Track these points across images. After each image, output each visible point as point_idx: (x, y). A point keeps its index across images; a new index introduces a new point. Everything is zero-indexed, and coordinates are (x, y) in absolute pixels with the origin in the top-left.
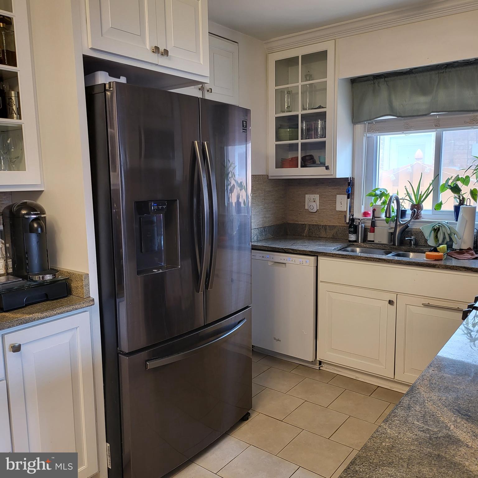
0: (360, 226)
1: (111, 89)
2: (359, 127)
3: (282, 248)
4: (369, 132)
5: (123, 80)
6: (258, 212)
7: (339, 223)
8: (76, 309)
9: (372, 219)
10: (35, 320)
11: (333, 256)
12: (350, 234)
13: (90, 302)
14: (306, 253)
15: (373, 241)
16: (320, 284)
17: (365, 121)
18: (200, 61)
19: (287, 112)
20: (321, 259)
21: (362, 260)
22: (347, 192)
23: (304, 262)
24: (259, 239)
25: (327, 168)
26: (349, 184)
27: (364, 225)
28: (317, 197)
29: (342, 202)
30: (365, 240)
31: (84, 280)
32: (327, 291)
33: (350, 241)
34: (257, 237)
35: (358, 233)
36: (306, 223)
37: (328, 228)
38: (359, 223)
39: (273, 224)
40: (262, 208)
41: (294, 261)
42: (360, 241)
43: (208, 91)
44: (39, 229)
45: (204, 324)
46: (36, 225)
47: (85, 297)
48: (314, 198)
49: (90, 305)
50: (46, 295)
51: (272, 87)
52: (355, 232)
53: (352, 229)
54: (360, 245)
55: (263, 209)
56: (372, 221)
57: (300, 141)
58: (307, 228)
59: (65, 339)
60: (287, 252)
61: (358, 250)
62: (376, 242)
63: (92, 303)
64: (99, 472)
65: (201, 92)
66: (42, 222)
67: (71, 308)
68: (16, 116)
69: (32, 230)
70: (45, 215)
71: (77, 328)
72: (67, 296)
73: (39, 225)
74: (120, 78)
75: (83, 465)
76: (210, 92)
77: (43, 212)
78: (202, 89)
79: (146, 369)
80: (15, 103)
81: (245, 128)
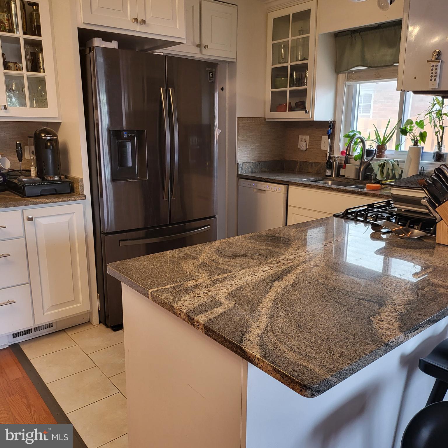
0: (335, 162)
1: (93, 51)
2: (341, 76)
3: (264, 178)
4: (348, 81)
5: (114, 45)
7: (323, 160)
8: (72, 200)
9: (346, 157)
10: (42, 203)
11: (297, 185)
12: (326, 170)
13: (82, 197)
14: (280, 183)
15: (344, 176)
16: (289, 207)
17: (346, 71)
18: (176, 26)
19: (283, 63)
20: (291, 188)
21: (317, 188)
22: (327, 134)
23: (278, 189)
24: (253, 171)
25: (306, 112)
26: (330, 126)
27: (338, 162)
28: (307, 137)
29: (326, 143)
30: (338, 175)
31: (79, 182)
32: (294, 214)
33: (327, 176)
34: (252, 170)
35: (332, 169)
36: (298, 160)
37: (314, 165)
38: (334, 160)
39: (269, 160)
40: (259, 145)
41: (270, 188)
42: (334, 175)
43: (205, 47)
44: (51, 147)
45: (169, 223)
46: (49, 144)
47: (80, 194)
48: (305, 138)
49: (82, 199)
50: (56, 190)
51: (270, 42)
52: (331, 168)
53: (328, 166)
54: (333, 179)
56: (345, 159)
57: (288, 89)
58: (298, 165)
59: (65, 219)
60: (267, 181)
61: (330, 183)
62: (346, 176)
63: (84, 198)
64: (92, 311)
65: (199, 49)
66: (53, 142)
67: (68, 199)
68: (42, 70)
69: (47, 147)
70: (56, 138)
71: (74, 213)
72: (70, 193)
73: (51, 143)
74: (112, 42)
75: (79, 303)
76: (207, 48)
77: (56, 136)
78: (199, 46)
79: (120, 246)
80: (41, 61)
81: (212, 78)
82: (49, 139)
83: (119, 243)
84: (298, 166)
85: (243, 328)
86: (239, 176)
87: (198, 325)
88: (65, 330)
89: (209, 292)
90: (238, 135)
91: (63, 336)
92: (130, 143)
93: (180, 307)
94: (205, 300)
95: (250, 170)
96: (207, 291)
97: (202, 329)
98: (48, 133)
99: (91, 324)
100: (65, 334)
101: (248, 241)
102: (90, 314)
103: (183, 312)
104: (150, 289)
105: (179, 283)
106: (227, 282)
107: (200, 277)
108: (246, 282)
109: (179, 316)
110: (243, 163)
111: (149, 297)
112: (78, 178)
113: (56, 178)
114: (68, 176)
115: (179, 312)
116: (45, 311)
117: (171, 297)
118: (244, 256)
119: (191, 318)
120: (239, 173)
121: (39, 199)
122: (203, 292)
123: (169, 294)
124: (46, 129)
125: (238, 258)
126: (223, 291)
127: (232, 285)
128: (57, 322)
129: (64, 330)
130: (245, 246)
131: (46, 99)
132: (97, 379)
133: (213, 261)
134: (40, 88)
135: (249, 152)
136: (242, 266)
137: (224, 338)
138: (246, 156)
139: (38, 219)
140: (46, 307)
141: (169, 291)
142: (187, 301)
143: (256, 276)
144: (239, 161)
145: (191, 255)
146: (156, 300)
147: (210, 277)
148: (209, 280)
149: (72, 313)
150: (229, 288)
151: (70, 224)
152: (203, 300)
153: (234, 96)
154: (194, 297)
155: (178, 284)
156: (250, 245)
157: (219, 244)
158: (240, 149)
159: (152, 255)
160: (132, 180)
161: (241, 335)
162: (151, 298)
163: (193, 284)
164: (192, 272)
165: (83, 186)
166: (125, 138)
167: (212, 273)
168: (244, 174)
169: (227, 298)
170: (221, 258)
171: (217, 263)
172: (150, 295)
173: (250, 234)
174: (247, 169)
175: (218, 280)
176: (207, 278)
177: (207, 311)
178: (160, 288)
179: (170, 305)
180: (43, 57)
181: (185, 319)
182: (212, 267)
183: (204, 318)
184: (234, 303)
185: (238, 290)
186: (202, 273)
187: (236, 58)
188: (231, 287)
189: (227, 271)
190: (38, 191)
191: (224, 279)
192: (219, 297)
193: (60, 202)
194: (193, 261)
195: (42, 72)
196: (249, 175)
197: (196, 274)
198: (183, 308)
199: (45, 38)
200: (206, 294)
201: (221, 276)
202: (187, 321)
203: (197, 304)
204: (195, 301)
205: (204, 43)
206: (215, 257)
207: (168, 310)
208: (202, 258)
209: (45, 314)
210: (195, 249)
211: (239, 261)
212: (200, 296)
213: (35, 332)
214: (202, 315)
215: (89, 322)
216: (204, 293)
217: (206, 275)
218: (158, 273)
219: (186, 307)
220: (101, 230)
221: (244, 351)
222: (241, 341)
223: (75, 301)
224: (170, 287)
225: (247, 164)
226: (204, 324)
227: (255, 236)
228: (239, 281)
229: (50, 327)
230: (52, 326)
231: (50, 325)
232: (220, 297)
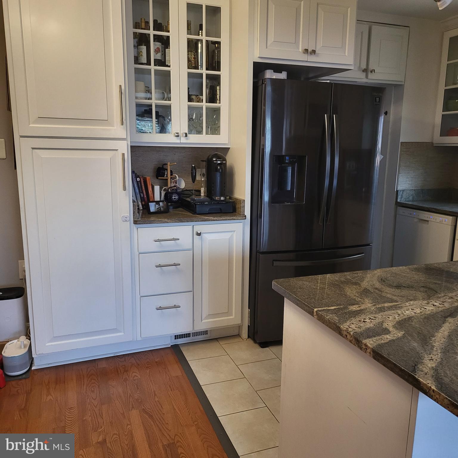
1: (265, 83)
3: (427, 207)
8: (234, 219)
10: (209, 220)
14: (447, 213)
16: (456, 241)
18: (345, 53)
23: (444, 221)
31: (241, 203)
34: (413, 198)
39: (434, 188)
41: (435, 219)
43: (371, 72)
44: (221, 170)
45: (322, 247)
46: (219, 168)
47: (241, 214)
50: (221, 209)
51: (445, 62)
55: (423, 173)
60: (431, 210)
63: (244, 218)
64: (243, 325)
65: (365, 74)
66: (223, 166)
67: (231, 218)
68: (218, 101)
69: (217, 170)
70: (225, 162)
71: (234, 231)
72: (232, 212)
73: (220, 167)
74: (282, 73)
75: (232, 315)
76: (373, 72)
77: (225, 160)
78: (365, 71)
79: (273, 265)
80: (218, 94)
81: (378, 103)
82: (219, 163)
83: (273, 263)
85: (415, 359)
86: (399, 205)
87: (366, 349)
88: (218, 339)
89: (375, 319)
90: (400, 160)
91: (215, 344)
92: (290, 167)
93: (347, 328)
94: (372, 325)
95: (411, 198)
96: (373, 317)
97: (370, 353)
98: (218, 157)
99: (241, 337)
100: (217, 342)
101: (414, 272)
102: (240, 327)
103: (350, 334)
104: (315, 308)
105: (343, 306)
106: (393, 312)
107: (364, 303)
108: (415, 314)
109: (345, 337)
110: (403, 190)
111: (314, 316)
112: (241, 199)
113: (222, 198)
114: (232, 197)
115: (345, 333)
116: (203, 319)
117: (336, 318)
118: (410, 287)
119: (358, 341)
120: (399, 200)
121: (207, 217)
122: (369, 318)
123: (334, 315)
124: (217, 154)
125: (404, 289)
126: (390, 319)
127: (399, 315)
128: (211, 330)
129: (216, 339)
130: (410, 277)
131: (219, 127)
132: (245, 390)
133: (376, 289)
134: (215, 117)
135: (411, 179)
136: (409, 297)
137: (395, 364)
138: (407, 183)
139: (204, 235)
140: (204, 316)
141: (334, 312)
142: (352, 324)
143: (426, 309)
144: (400, 188)
145: (353, 281)
146: (321, 319)
147: (375, 304)
148: (375, 307)
149: (225, 324)
150: (397, 318)
151: (230, 240)
152: (369, 324)
153: (398, 121)
154: (360, 321)
155: (342, 307)
156: (416, 277)
157: (381, 273)
158: (401, 176)
159: (313, 276)
160: (289, 204)
161: (414, 365)
162: (316, 317)
163: (358, 308)
164: (355, 297)
165: (244, 207)
166: (287, 163)
167: (375, 301)
168: (404, 202)
169: (394, 327)
170: (385, 287)
171: (381, 291)
172: (315, 314)
173: (415, 266)
174: (408, 197)
175: (384, 307)
176: (372, 304)
177: (375, 336)
178: (325, 308)
179: (336, 325)
180: (220, 90)
181: (351, 341)
182: (376, 295)
183: (372, 342)
184: (403, 333)
185: (406, 320)
186: (366, 300)
187: (404, 80)
188: (398, 316)
189: (392, 301)
190: (207, 210)
191: (389, 308)
192: (386, 325)
193: (224, 220)
194: (355, 286)
195: (218, 103)
196: (410, 203)
197: (359, 299)
198: (350, 330)
199: (224, 73)
200: (372, 320)
201: (386, 305)
202: (354, 343)
203: (364, 328)
204: (362, 325)
205: (371, 67)
206: (378, 285)
207: (333, 330)
208: (365, 284)
209: (203, 321)
210: (356, 275)
211: (405, 292)
212: (366, 322)
213: (193, 336)
214: (370, 339)
215: (238, 336)
216: (370, 318)
217: (370, 301)
218: (321, 294)
219: (353, 329)
220: (257, 249)
221: (417, 381)
222: (414, 371)
223: (228, 313)
224: (335, 309)
225: (408, 191)
226: (372, 348)
227: (421, 268)
228: (407, 312)
229: (205, 334)
230: (207, 334)
231: (206, 332)
232: (387, 324)
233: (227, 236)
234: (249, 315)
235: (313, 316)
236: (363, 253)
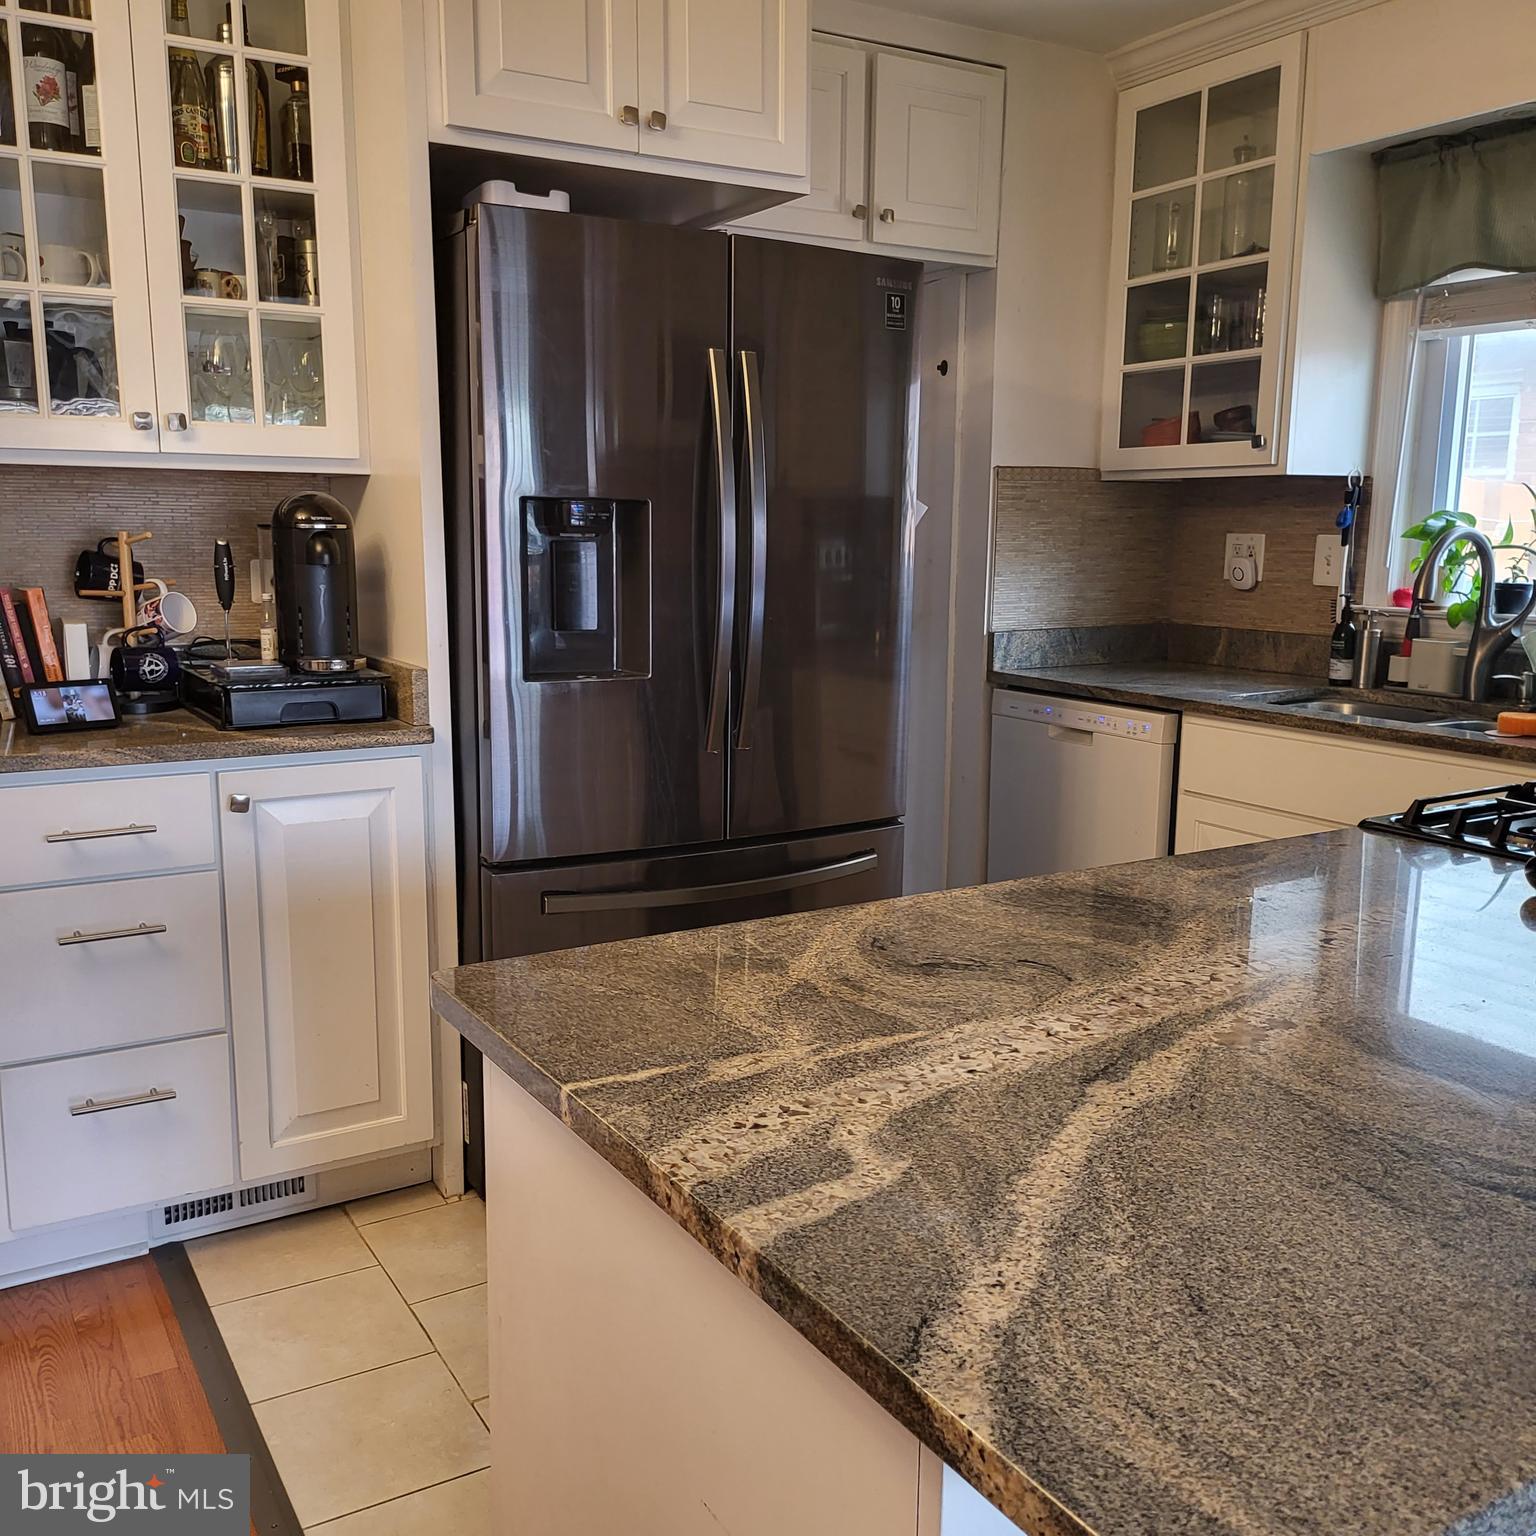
0: (1366, 632)
1: (475, 222)
2: (1397, 310)
3: (1086, 686)
4: (1423, 326)
5: (557, 202)
6: (1054, 580)
7: (1319, 626)
8: (386, 745)
9: (1412, 613)
10: (283, 751)
11: (1216, 714)
12: (1332, 660)
13: (422, 734)
14: (1148, 703)
15: (1405, 685)
16: (1181, 797)
17: (1415, 287)
18: (777, 137)
19: (1171, 269)
20: (1193, 726)
21: (1296, 726)
22: (1339, 524)
23: (1140, 729)
24: (1050, 662)
25: (1256, 444)
26: (1349, 497)
27: (1379, 631)
28: (1259, 541)
29: (1332, 559)
30: (1380, 678)
31: (414, 682)
32: (1200, 822)
33: (1334, 682)
34: (1044, 658)
35: (1356, 657)
36: (1223, 625)
37: (1283, 642)
38: (1365, 623)
39: (1110, 623)
40: (1071, 569)
41: (1112, 724)
42: (1362, 682)
43: (883, 218)
44: (326, 557)
45: (725, 836)
46: (319, 548)
47: (415, 723)
48: (1250, 543)
49: (421, 741)
50: (335, 709)
51: (1125, 195)
52: (1350, 652)
53: (1341, 644)
54: (1358, 696)
55: (1073, 571)
56: (1410, 619)
57: (1189, 361)
58: (1223, 642)
60: (1099, 697)
61: (1346, 709)
62: (1412, 686)
63: (426, 738)
64: (442, 1144)
65: (861, 222)
66: (335, 541)
67: (373, 739)
68: (312, 297)
69: (312, 559)
70: (344, 526)
71: (390, 790)
72: (383, 719)
73: (326, 546)
74: (548, 195)
75: (393, 1110)
76: (890, 220)
77: (346, 521)
78: (862, 212)
79: (543, 912)
80: (310, 267)
81: (899, 316)
82: (322, 533)
83: (543, 902)
84: (1220, 648)
85: (928, 1287)
86: (998, 681)
87: (737, 1256)
88: (347, 1207)
89: (805, 1110)
90: (995, 531)
91: (337, 1228)
92: (593, 545)
93: (673, 1166)
94: (784, 1141)
95: (1036, 658)
96: (800, 1103)
97: (750, 1275)
98: (317, 508)
99: (438, 1189)
100: (345, 1219)
101: (999, 908)
102: (434, 1152)
103: (680, 1192)
104: (566, 1082)
105: (692, 1063)
106: (887, 1073)
107: (781, 1044)
108: (971, 1075)
109: (666, 1204)
110: (1011, 633)
111: (563, 1116)
112: (412, 668)
113: (338, 665)
114: (383, 659)
115: (663, 1188)
116: (277, 1132)
117: (645, 1122)
118: (975, 966)
119: (707, 1222)
120: (997, 667)
121: (271, 736)
122: (781, 1107)
123: (637, 1109)
124: (315, 495)
125: (949, 975)
126: (866, 1107)
127: (906, 1084)
128: (317, 1174)
129: (341, 1208)
130: (982, 928)
131: (322, 398)
132: (430, 1404)
133: (846, 980)
134: (304, 361)
135: (1034, 593)
136: (962, 1008)
137: (838, 1326)
138: (1023, 608)
139: (265, 807)
140: (282, 1120)
141: (642, 1094)
142: (705, 1141)
143: (1016, 1051)
144: (999, 624)
145: (762, 954)
146: (586, 1129)
147: (823, 1044)
148: (817, 1058)
149: (371, 1147)
150: (895, 1097)
151: (374, 822)
152: (775, 1140)
153: (983, 390)
154: (739, 1126)
155: (683, 1067)
156: (1006, 926)
157: (880, 917)
158: (1003, 581)
159: (611, 944)
160: (594, 679)
161: (917, 1322)
162: (568, 1119)
163: (747, 1069)
164: (753, 1020)
165: (427, 697)
166: (577, 529)
167: (829, 1031)
168: (1016, 673)
169: (877, 1142)
170: (880, 971)
171: (861, 989)
172: (564, 1107)
173: (1011, 882)
174: (1026, 654)
175: (853, 1059)
176: (808, 1048)
177: (781, 1194)
178: (611, 1079)
179: (633, 1152)
180: (315, 253)
181: (685, 1221)
182: (835, 1005)
183: (761, 1224)
184: (904, 1165)
185: (931, 1106)
186: (794, 1031)
187: (994, 253)
188: (900, 1092)
189: (893, 1026)
190: (270, 707)
191: (874, 1060)
192: (845, 1133)
193: (342, 748)
194: (763, 976)
195: (311, 304)
196: (1035, 674)
197: (765, 1028)
198: (686, 1170)
199: (326, 188)
200: (792, 1119)
201: (865, 1045)
202: (694, 1232)
203: (747, 1157)
204: (742, 1144)
205: (881, 202)
206: (855, 966)
207: (625, 1172)
208: (804, 967)
209: (275, 1145)
210: (781, 931)
211: (948, 987)
212: (765, 1126)
213: (242, 1205)
214: (755, 1210)
215: (431, 1185)
216: (786, 1110)
217: (808, 1036)
218: (616, 1018)
219: (699, 1168)
220: (482, 854)
221: (918, 1402)
222: (912, 1354)
223: (382, 1103)
224: (651, 1080)
225: (1026, 634)
226: (757, 1255)
227: (1031, 891)
228: (941, 1069)
229: (294, 1193)
230: (302, 1190)
231: (296, 1185)
232: (850, 1133)
233: (358, 809)
234: (466, 1104)
235: (560, 1118)
236: (871, 852)
